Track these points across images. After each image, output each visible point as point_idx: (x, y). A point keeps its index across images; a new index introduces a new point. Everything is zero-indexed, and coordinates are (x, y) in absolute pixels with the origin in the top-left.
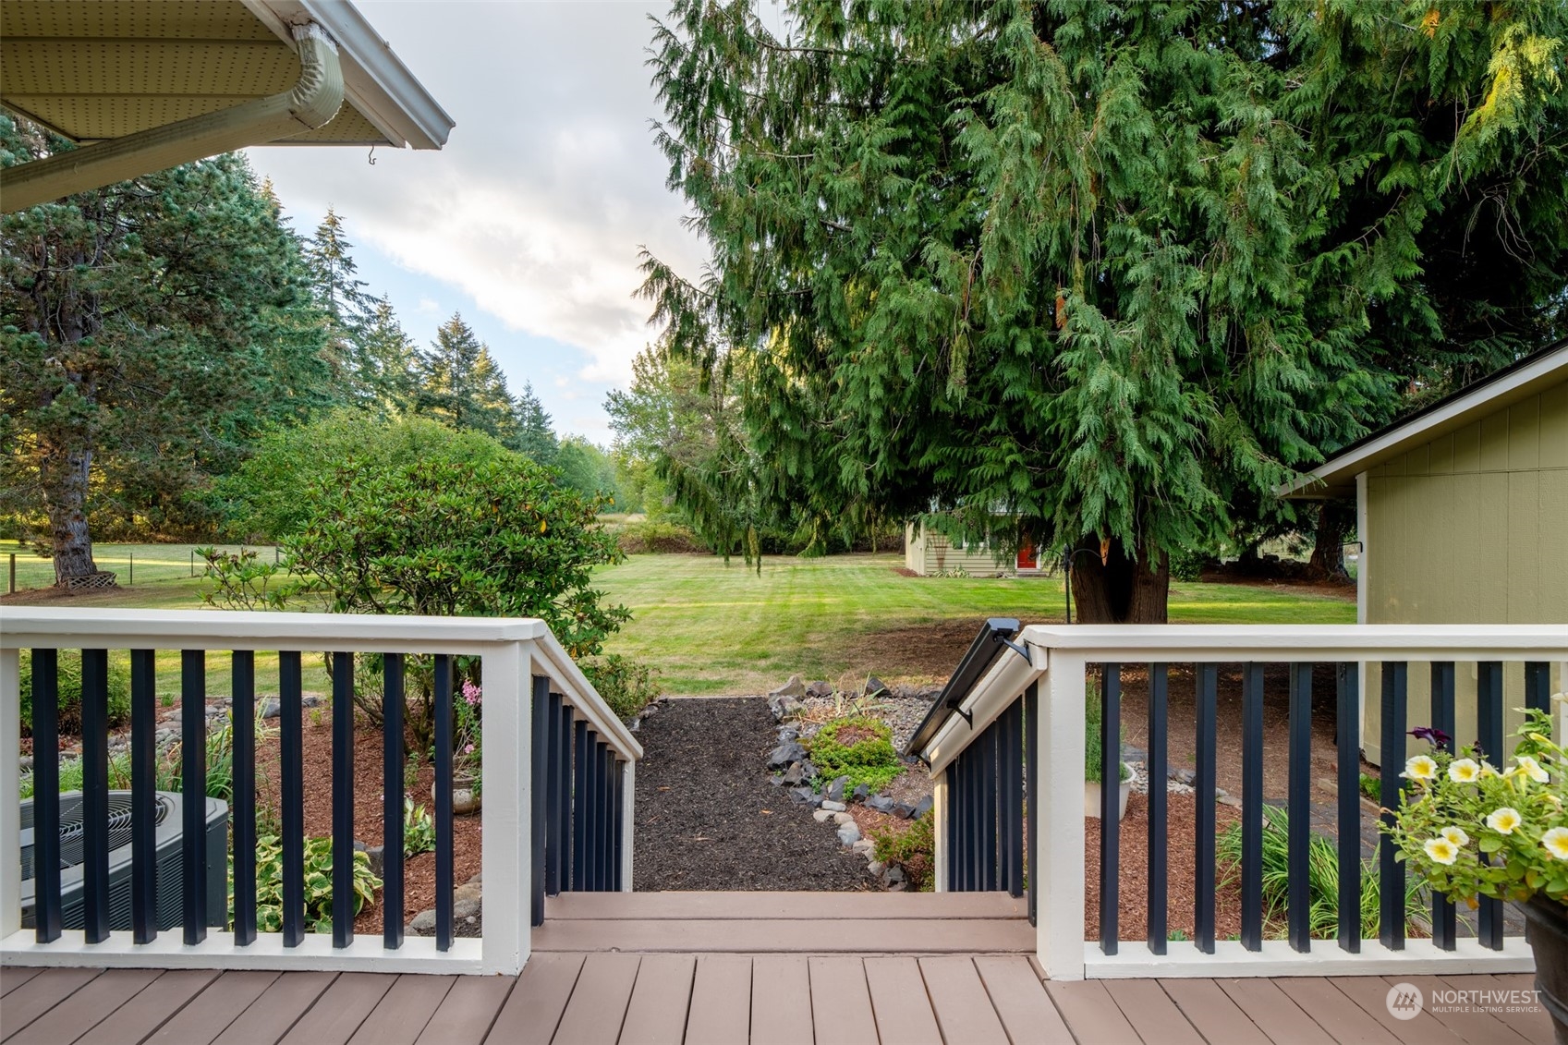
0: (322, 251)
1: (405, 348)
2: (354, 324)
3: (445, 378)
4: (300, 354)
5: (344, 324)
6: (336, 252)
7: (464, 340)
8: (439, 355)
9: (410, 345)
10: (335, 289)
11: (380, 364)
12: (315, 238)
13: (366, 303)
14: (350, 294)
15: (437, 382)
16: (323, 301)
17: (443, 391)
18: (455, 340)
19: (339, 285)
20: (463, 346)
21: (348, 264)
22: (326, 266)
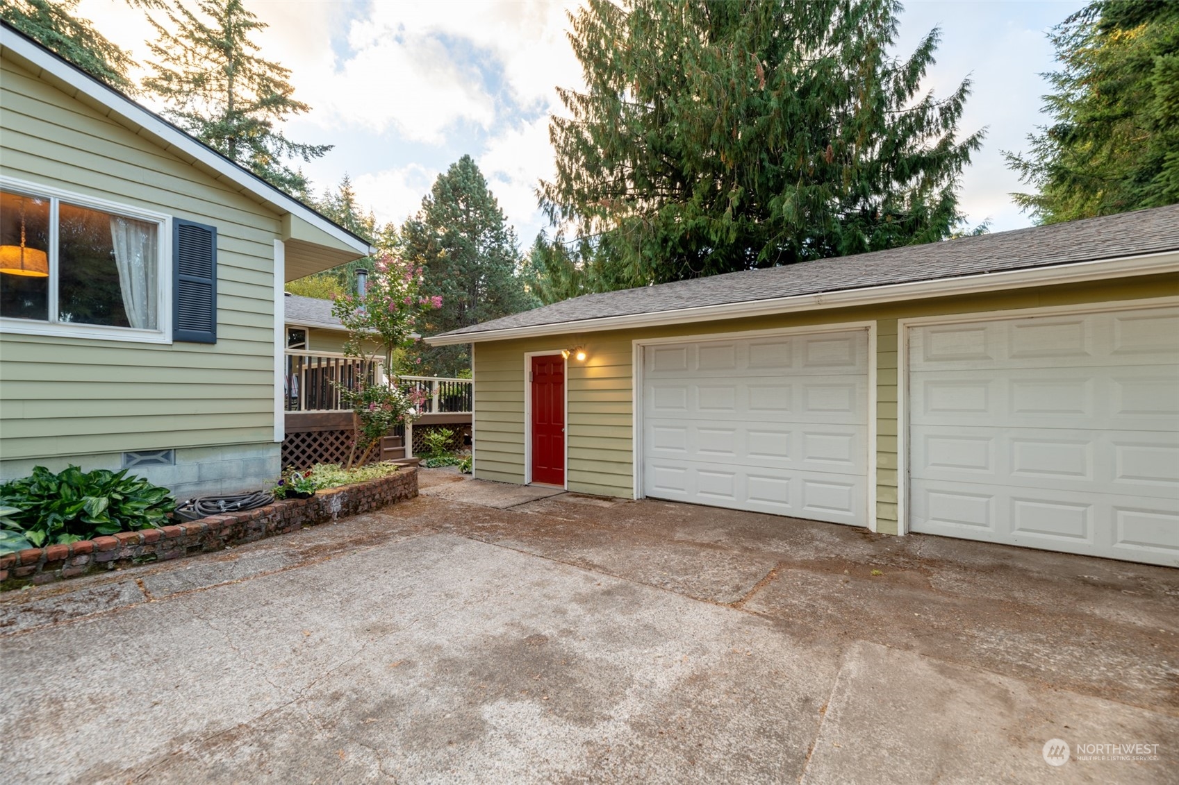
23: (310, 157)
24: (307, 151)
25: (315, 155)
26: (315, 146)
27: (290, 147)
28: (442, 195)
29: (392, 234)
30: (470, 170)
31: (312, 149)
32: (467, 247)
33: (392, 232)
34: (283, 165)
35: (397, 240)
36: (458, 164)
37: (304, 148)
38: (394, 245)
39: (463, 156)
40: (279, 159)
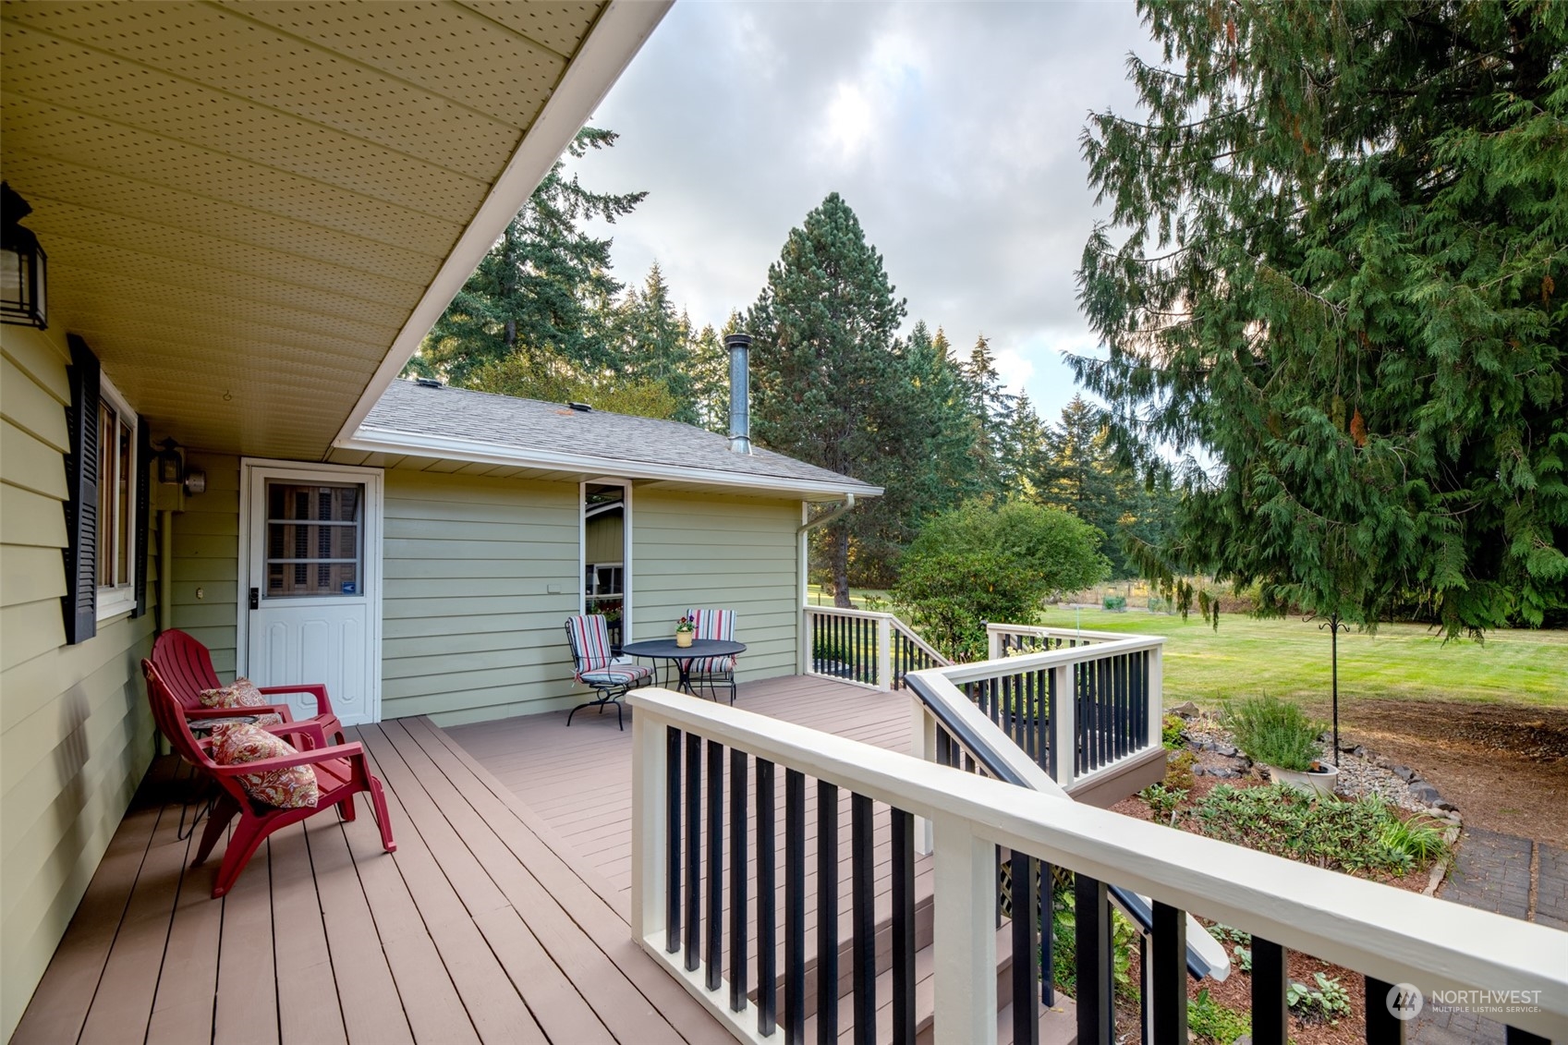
0: (976, 369)
1: (1039, 429)
2: (998, 420)
3: (1068, 452)
4: (957, 455)
5: (991, 422)
6: (985, 367)
7: (1083, 416)
8: (1063, 433)
9: (1044, 426)
10: (985, 396)
11: (1019, 446)
12: (970, 360)
13: (1006, 402)
14: (994, 397)
15: (1062, 457)
16: (977, 407)
17: (1067, 463)
18: (1076, 418)
19: (987, 393)
20: (1084, 421)
21: (993, 374)
22: (978, 380)
23: (615, 215)
24: (611, 206)
25: (621, 211)
26: (621, 196)
27: (588, 201)
28: (798, 259)
29: (711, 342)
30: (841, 214)
31: (617, 201)
32: (839, 338)
33: (711, 340)
34: (578, 231)
35: (719, 350)
36: (821, 208)
37: (606, 200)
38: (715, 356)
39: (828, 195)
40: (573, 222)
